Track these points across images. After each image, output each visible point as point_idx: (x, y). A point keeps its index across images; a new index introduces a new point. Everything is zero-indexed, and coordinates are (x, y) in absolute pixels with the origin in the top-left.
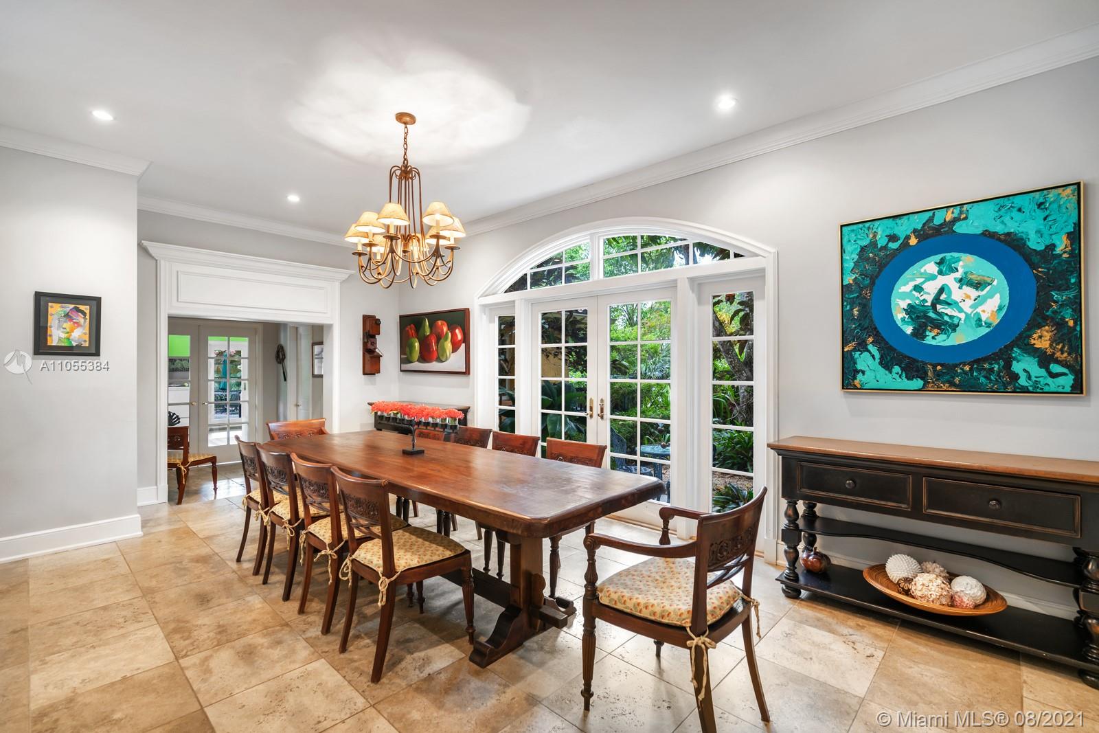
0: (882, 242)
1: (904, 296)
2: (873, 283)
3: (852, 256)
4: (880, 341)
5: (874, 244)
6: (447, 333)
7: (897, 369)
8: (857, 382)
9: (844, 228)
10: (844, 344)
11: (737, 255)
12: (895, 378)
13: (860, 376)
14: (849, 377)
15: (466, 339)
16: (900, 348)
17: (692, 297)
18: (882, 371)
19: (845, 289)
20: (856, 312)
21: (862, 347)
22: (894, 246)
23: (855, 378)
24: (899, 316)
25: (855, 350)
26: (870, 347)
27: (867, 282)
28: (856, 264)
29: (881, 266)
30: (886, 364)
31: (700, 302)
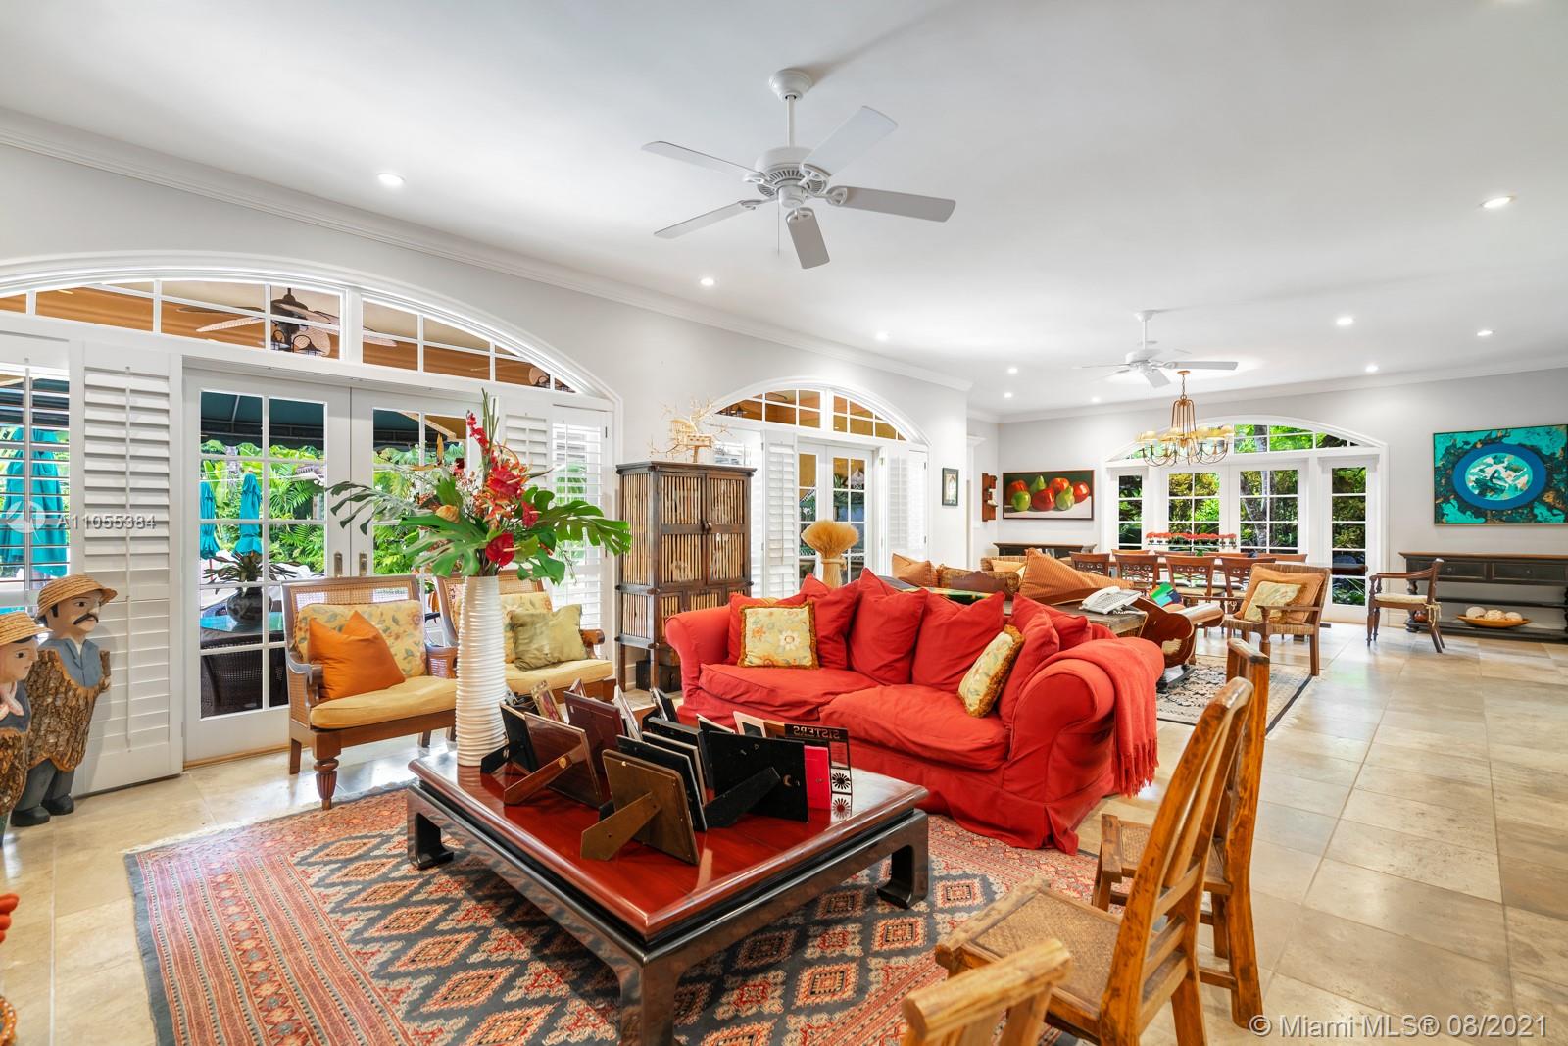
0: (1460, 444)
1: (1473, 474)
2: (1454, 467)
3: (1441, 451)
4: (1458, 498)
5: (1454, 445)
6: (1068, 488)
7: (1469, 513)
8: (1444, 520)
9: (1436, 436)
10: (1436, 498)
11: (1352, 444)
12: (1468, 516)
13: (1445, 517)
14: (1439, 517)
15: (1091, 493)
16: (1471, 501)
17: (1319, 469)
18: (1459, 513)
19: (1436, 469)
20: (1443, 482)
21: (1447, 500)
22: (1468, 447)
23: (1442, 518)
24: (1470, 485)
25: (1443, 502)
26: (1452, 501)
27: (1450, 465)
28: (1444, 456)
29: (1459, 458)
30: (1463, 509)
31: (1323, 472)
